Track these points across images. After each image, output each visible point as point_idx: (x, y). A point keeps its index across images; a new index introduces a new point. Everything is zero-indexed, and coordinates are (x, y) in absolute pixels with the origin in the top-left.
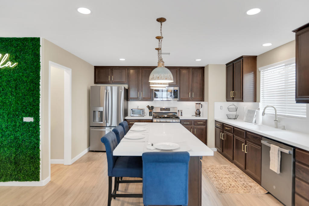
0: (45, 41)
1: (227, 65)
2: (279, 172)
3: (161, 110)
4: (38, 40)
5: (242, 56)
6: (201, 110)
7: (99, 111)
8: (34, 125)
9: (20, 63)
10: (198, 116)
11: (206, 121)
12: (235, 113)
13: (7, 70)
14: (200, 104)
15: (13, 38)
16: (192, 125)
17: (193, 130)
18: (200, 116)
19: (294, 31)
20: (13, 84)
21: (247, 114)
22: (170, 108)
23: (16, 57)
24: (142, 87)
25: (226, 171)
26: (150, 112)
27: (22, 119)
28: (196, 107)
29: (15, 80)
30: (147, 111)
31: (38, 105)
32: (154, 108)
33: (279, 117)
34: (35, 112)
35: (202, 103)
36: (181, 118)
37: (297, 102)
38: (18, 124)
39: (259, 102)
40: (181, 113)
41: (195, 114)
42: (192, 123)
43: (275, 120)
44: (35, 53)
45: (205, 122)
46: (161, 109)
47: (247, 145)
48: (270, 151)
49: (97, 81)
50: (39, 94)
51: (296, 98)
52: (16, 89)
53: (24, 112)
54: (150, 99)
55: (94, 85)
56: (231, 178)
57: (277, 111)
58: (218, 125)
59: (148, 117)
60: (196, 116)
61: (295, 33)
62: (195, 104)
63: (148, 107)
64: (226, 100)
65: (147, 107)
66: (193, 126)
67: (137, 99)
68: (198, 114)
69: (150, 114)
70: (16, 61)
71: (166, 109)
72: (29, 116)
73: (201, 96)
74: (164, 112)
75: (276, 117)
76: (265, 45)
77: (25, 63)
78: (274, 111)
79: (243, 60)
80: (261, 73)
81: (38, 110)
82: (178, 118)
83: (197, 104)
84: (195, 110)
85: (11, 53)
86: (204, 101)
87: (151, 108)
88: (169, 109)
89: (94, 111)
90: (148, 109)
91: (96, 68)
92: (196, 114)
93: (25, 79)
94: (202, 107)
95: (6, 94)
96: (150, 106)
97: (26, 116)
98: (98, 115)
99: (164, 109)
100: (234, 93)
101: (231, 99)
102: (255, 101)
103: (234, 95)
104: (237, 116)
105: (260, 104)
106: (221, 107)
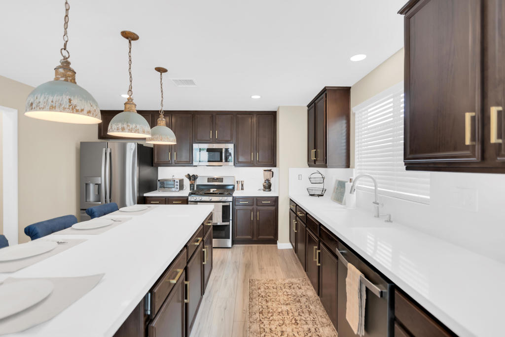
1: (309, 106)
2: (363, 333)
3: (208, 182)
5: (325, 88)
6: (272, 181)
7: (96, 184)
10: (267, 190)
11: (277, 198)
12: (321, 186)
14: (270, 170)
16: (253, 205)
17: (255, 213)
18: (270, 190)
19: (401, 12)
21: (337, 189)
22: (223, 178)
25: (288, 295)
26: (190, 185)
28: (264, 176)
30: (187, 183)
32: (197, 178)
33: (381, 195)
35: (273, 169)
37: (407, 169)
39: (353, 167)
40: (242, 185)
41: (263, 188)
42: (253, 203)
43: (374, 203)
45: (275, 200)
46: (209, 180)
47: (319, 251)
48: (347, 279)
49: (102, 134)
51: (405, 158)
56: (291, 314)
57: (379, 185)
58: (292, 206)
59: (186, 192)
60: (264, 191)
61: (403, 16)
62: (263, 172)
63: (189, 177)
64: (308, 165)
65: (186, 176)
66: (255, 206)
67: (168, 163)
68: (268, 187)
69: (192, 187)
71: (217, 179)
73: (271, 160)
74: (213, 183)
75: (376, 195)
78: (373, 184)
79: (326, 94)
80: (356, 116)
83: (265, 171)
84: (263, 181)
86: (275, 166)
87: (192, 178)
88: (221, 180)
89: (86, 184)
90: (188, 180)
92: (265, 187)
94: (272, 176)
96: (191, 175)
98: (93, 189)
99: (213, 180)
100: (316, 153)
101: (312, 163)
102: (348, 166)
103: (316, 156)
104: (324, 190)
105: (355, 171)
106: (300, 176)
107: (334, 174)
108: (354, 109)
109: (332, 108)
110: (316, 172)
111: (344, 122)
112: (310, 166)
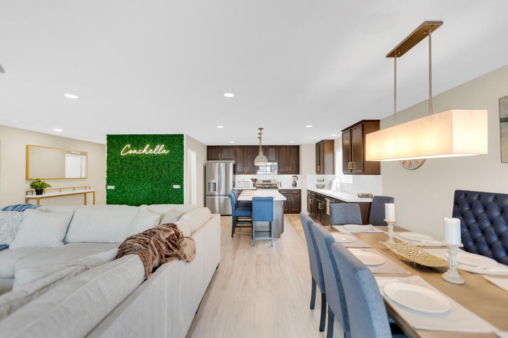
0: (187, 135)
1: (316, 144)
4: (183, 135)
6: (297, 182)
7: (213, 183)
8: (180, 190)
9: (171, 150)
13: (163, 155)
14: (296, 176)
15: (166, 135)
17: (290, 198)
18: (296, 187)
20: (166, 164)
23: (169, 147)
24: (247, 163)
27: (172, 187)
28: (293, 179)
29: (168, 162)
30: (252, 183)
31: (183, 177)
32: (257, 180)
34: (181, 182)
35: (298, 175)
36: (280, 188)
37: (344, 174)
38: (170, 190)
40: (281, 184)
42: (288, 192)
44: (181, 144)
45: (300, 191)
46: (263, 181)
47: (321, 204)
49: (209, 158)
50: (183, 170)
52: (169, 167)
53: (174, 182)
54: (254, 172)
55: (207, 161)
58: (309, 193)
59: (252, 188)
60: (293, 187)
63: (252, 179)
66: (289, 194)
67: (243, 173)
68: (295, 185)
69: (254, 185)
70: (168, 149)
71: (268, 181)
72: (177, 185)
73: (296, 171)
74: (266, 183)
76: (332, 135)
77: (175, 150)
79: (324, 143)
81: (183, 180)
82: (277, 188)
83: (293, 176)
84: (293, 182)
85: (166, 144)
86: (299, 174)
87: (255, 180)
88: (270, 181)
89: (209, 183)
90: (252, 181)
91: (209, 147)
92: (293, 185)
93: (174, 161)
94: (297, 179)
95: (162, 171)
96: (254, 179)
97: (175, 184)
98: (212, 185)
99: (266, 181)
100: (320, 168)
101: (318, 172)
102: (334, 174)
103: (320, 169)
104: (324, 186)
105: (336, 175)
106: (312, 179)
107: (327, 177)
108: (335, 150)
109: (326, 148)
110: (320, 177)
111: (332, 154)
112: (317, 174)
